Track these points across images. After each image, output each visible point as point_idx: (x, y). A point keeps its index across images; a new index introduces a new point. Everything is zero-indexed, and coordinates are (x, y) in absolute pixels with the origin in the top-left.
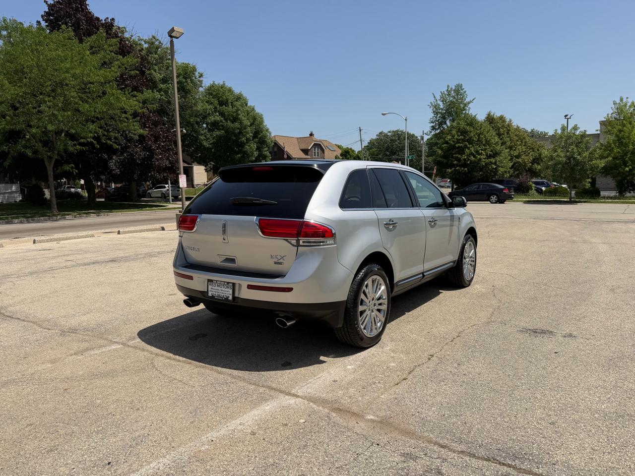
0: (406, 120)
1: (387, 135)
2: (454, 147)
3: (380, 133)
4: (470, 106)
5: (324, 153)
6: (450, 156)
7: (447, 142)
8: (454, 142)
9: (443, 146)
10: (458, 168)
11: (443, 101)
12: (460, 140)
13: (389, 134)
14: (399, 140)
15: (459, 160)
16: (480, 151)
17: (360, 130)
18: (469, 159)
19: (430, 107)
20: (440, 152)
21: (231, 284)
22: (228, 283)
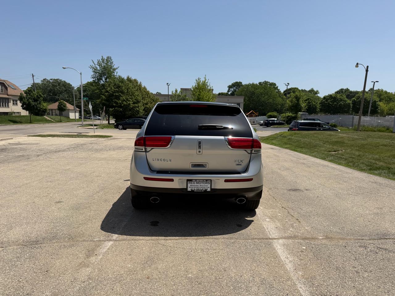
0: (81, 74)
1: (49, 81)
2: (112, 95)
3: (44, 79)
4: (117, 70)
5: (7, 90)
6: (111, 100)
7: (107, 92)
8: (112, 92)
9: (106, 94)
10: (116, 108)
11: (99, 66)
12: (116, 91)
13: (51, 81)
14: (59, 85)
15: (117, 103)
16: (129, 99)
17: (33, 76)
18: (123, 103)
19: (91, 68)
20: (104, 97)
21: (210, 181)
22: (207, 180)
